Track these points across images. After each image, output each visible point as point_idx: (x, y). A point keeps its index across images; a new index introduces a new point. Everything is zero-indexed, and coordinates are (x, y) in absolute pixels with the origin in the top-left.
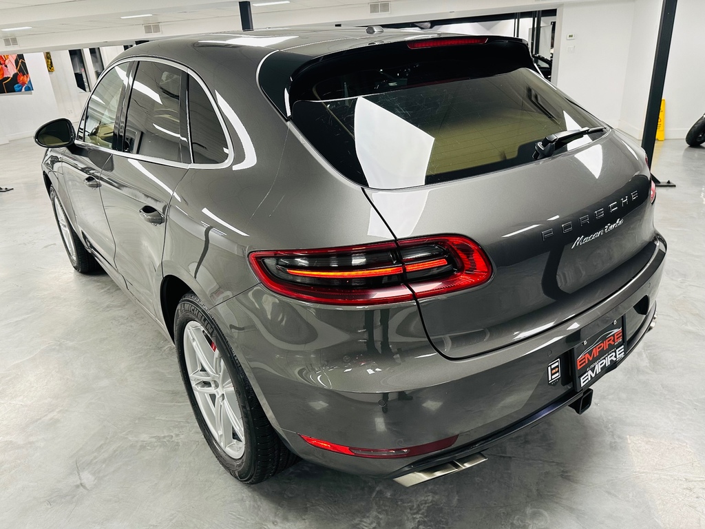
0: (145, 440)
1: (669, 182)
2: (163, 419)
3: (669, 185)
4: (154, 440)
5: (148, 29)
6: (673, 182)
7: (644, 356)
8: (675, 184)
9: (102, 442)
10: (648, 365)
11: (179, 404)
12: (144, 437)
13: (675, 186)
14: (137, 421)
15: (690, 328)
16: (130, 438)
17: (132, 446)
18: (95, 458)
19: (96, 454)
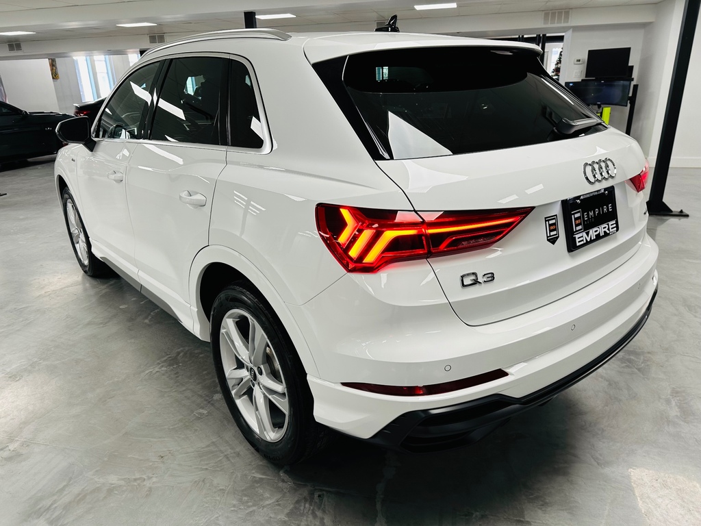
0: (113, 482)
1: (681, 211)
2: (136, 457)
3: (681, 214)
4: (122, 483)
5: (153, 39)
6: (686, 211)
7: (673, 403)
8: (687, 213)
9: (65, 483)
10: (679, 414)
11: (155, 440)
12: (113, 479)
13: (687, 216)
14: (106, 459)
16: (96, 479)
17: (98, 490)
18: (55, 502)
19: (55, 497)
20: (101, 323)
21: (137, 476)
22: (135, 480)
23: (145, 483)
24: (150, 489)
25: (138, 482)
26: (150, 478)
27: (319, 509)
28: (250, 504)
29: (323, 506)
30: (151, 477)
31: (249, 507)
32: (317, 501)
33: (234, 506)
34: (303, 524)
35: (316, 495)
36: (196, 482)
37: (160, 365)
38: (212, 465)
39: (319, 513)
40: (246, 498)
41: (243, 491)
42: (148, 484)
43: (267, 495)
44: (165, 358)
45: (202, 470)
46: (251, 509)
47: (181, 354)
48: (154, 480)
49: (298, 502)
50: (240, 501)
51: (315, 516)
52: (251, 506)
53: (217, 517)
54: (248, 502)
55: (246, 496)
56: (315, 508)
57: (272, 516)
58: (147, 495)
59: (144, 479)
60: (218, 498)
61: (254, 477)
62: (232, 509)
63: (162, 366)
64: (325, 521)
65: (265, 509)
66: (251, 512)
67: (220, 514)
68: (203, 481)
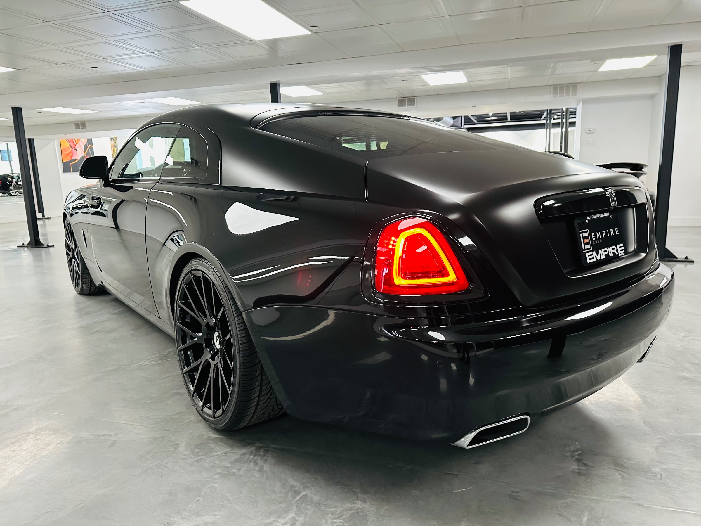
3: (687, 260)
4: (91, 437)
6: (691, 258)
8: (693, 260)
11: (130, 409)
14: (82, 421)
20: (107, 331)
21: (106, 432)
22: (103, 435)
23: (111, 438)
24: (114, 442)
25: (105, 437)
26: (116, 435)
27: (262, 459)
28: (200, 454)
29: (265, 458)
30: (118, 434)
31: (198, 456)
32: (262, 453)
33: (185, 455)
34: (243, 469)
35: (262, 450)
36: (156, 438)
37: (150, 360)
38: (175, 427)
39: (260, 462)
40: (197, 450)
41: (196, 445)
42: (113, 438)
43: (217, 449)
44: (156, 356)
45: (165, 430)
46: (200, 458)
47: (172, 353)
48: (120, 436)
49: (243, 454)
50: (193, 452)
51: (256, 463)
52: (200, 456)
53: (167, 462)
54: (198, 453)
55: (198, 448)
56: (258, 459)
57: (217, 462)
58: (110, 446)
59: (111, 436)
60: (173, 450)
61: (210, 436)
62: (183, 457)
63: (152, 361)
64: (265, 468)
65: (212, 458)
66: (199, 459)
67: (171, 460)
68: (164, 437)
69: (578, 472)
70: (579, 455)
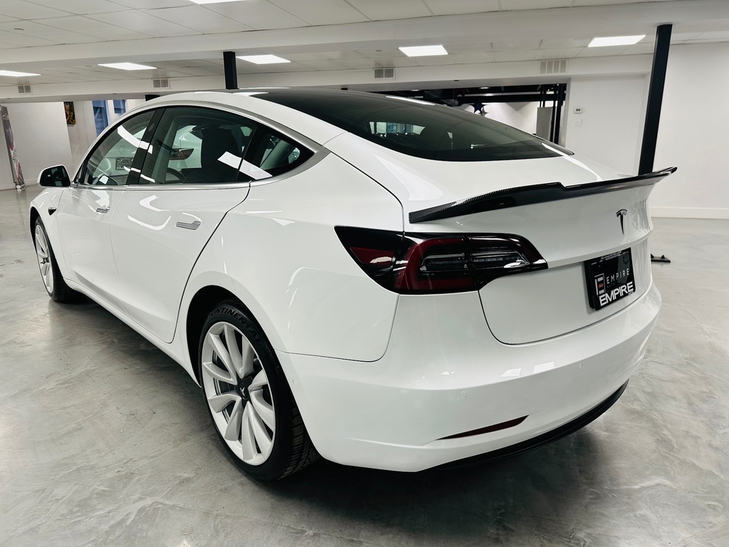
1: (663, 257)
3: (663, 260)
5: (157, 84)
6: (668, 257)
8: (669, 259)
15: (636, 406)
28: (79, 514)
31: (76, 517)
33: (62, 515)
36: (35, 491)
40: (77, 509)
41: (78, 502)
45: (48, 480)
46: (78, 519)
50: (71, 510)
69: (496, 539)
70: (501, 515)
